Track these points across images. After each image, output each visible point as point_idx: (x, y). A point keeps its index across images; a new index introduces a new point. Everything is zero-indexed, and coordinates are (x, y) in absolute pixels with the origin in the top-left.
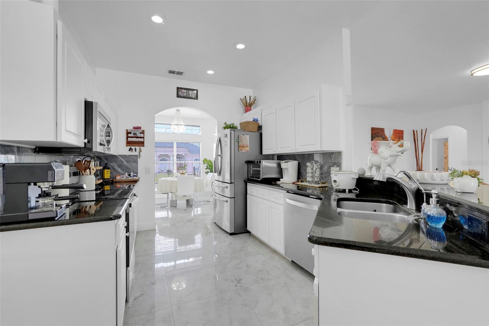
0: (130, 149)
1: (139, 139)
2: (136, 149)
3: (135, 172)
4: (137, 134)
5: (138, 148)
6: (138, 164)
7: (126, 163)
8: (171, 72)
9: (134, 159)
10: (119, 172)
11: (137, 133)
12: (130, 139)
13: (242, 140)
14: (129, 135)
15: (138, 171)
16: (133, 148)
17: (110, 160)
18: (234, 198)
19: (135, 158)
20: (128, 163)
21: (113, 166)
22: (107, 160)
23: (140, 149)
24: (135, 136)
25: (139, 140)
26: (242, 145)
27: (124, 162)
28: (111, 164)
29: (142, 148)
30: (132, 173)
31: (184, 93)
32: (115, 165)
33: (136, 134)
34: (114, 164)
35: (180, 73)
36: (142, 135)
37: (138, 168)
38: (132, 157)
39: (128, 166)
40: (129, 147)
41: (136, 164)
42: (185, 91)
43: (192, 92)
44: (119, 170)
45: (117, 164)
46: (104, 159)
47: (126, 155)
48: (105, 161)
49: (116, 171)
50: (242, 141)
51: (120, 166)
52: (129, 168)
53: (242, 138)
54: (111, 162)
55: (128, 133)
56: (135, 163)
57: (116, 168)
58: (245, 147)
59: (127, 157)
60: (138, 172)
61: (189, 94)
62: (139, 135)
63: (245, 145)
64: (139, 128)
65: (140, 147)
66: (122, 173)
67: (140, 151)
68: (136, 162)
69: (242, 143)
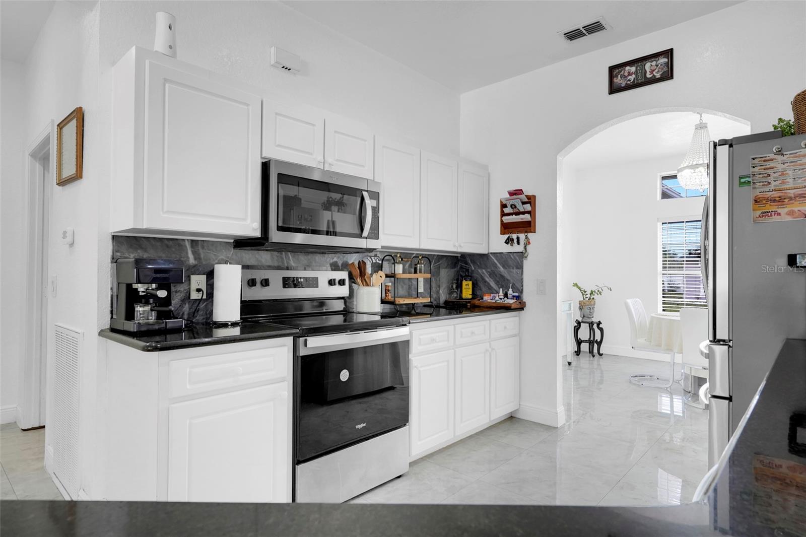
0: (509, 241)
1: (521, 216)
2: (518, 238)
3: (518, 289)
4: (518, 207)
5: (522, 236)
6: (522, 271)
7: (502, 269)
8: (573, 35)
9: (516, 261)
10: (492, 287)
11: (516, 204)
12: (507, 219)
13: (773, 175)
14: (506, 210)
15: (522, 286)
16: (514, 236)
17: (478, 264)
18: (730, 399)
19: (517, 258)
20: (506, 269)
21: (483, 275)
22: (474, 262)
23: (526, 237)
24: (516, 210)
25: (522, 219)
26: (776, 194)
27: (499, 268)
28: (479, 271)
29: (530, 235)
30: (510, 290)
31: (630, 74)
32: (485, 272)
33: (516, 207)
34: (484, 270)
35: (595, 28)
36: (528, 207)
37: (522, 279)
38: (512, 256)
39: (505, 275)
40: (506, 236)
41: (519, 271)
42: (633, 69)
43: (654, 63)
44: (493, 284)
45: (489, 272)
46: (470, 262)
47: (502, 253)
48: (471, 264)
49: (487, 284)
50: (771, 179)
51: (493, 274)
52: (507, 280)
53: (772, 164)
54: (481, 268)
55: (504, 206)
56: (517, 268)
57: (487, 279)
58: (791, 199)
59: (504, 257)
60: (522, 290)
61: (646, 72)
62: (521, 208)
63: (792, 191)
64: (519, 192)
65: (526, 234)
66: (496, 289)
67: (528, 242)
68: (520, 267)
69: (772, 187)
